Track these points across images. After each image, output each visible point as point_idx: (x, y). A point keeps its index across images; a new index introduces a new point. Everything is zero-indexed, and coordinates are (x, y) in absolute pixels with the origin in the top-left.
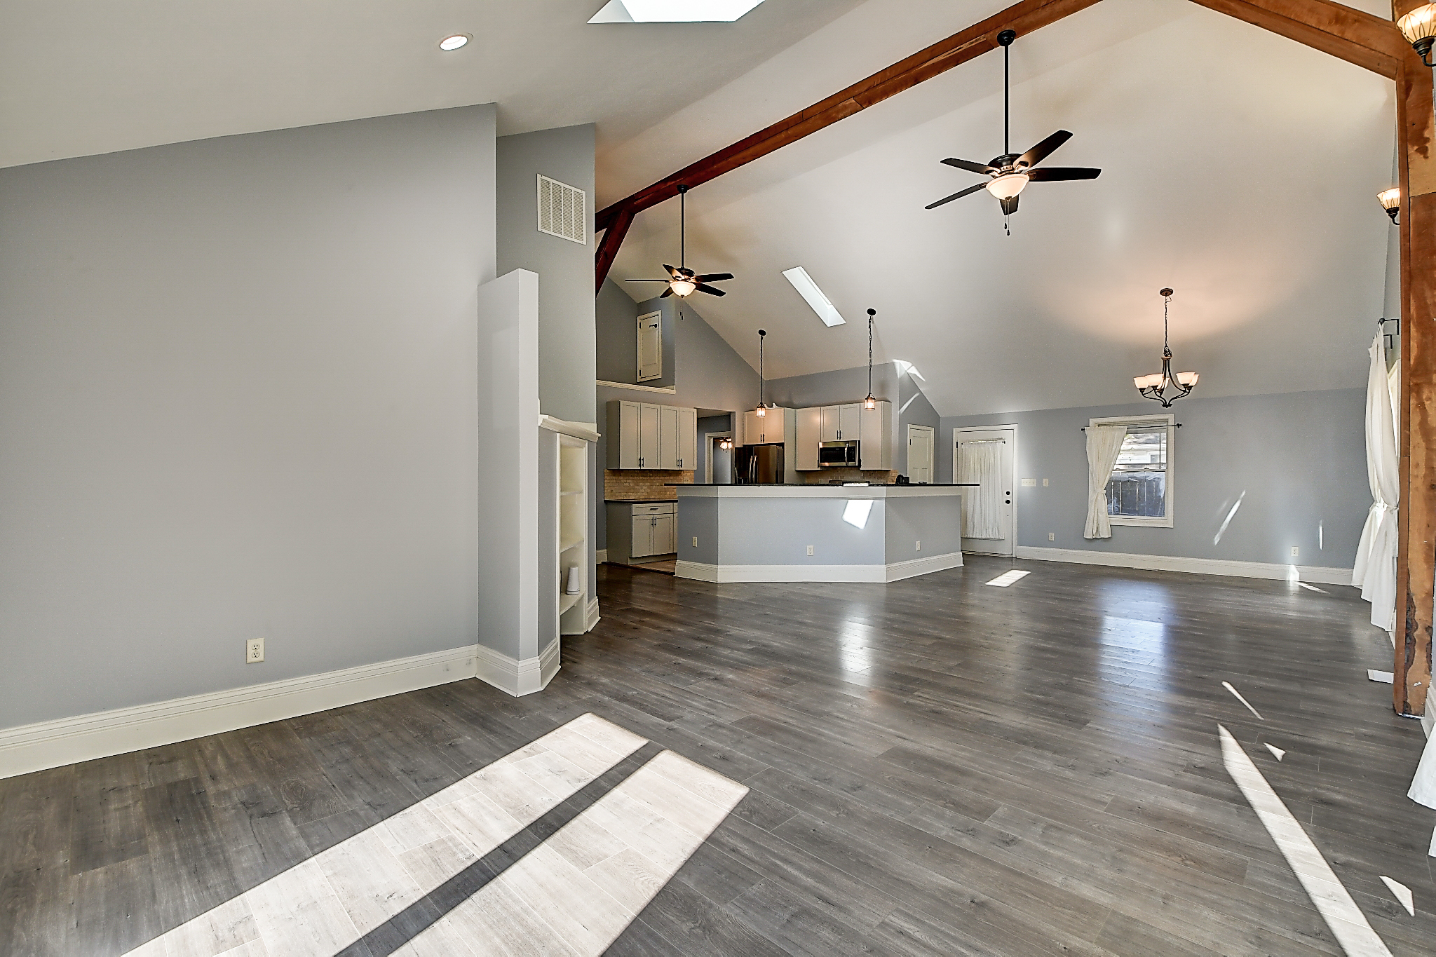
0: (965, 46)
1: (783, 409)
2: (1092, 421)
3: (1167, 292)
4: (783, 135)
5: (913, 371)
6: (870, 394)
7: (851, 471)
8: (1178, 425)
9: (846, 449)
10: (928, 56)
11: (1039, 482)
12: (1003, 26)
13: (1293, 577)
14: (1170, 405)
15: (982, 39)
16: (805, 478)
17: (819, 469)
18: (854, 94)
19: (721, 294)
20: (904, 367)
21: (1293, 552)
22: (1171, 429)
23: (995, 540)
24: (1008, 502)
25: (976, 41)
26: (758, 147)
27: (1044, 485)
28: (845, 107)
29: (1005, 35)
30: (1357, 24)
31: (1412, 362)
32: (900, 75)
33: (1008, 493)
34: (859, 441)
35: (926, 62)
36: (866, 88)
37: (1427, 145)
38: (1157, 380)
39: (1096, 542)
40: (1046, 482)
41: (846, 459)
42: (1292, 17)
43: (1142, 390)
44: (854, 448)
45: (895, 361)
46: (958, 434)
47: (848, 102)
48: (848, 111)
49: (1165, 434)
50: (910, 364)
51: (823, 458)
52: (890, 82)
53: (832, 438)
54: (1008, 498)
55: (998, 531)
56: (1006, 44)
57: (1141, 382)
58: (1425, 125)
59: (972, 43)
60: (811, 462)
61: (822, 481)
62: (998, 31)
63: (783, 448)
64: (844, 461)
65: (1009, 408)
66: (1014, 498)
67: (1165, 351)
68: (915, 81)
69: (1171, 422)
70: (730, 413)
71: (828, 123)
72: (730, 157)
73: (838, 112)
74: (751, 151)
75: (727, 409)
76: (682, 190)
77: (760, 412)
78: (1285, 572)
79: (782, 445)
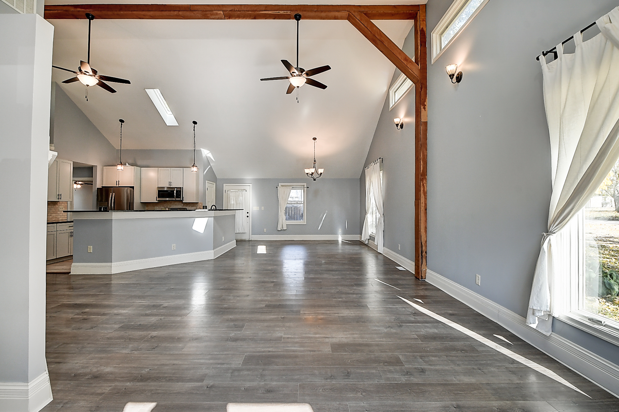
0: (281, 12)
1: (133, 167)
2: (280, 184)
3: (315, 139)
4: (176, 13)
5: (210, 155)
6: (194, 164)
7: (176, 203)
8: (308, 187)
9: (175, 192)
10: (264, 9)
11: (260, 208)
12: (299, 12)
13: (340, 239)
14: (316, 180)
15: (289, 13)
16: (147, 206)
17: (157, 201)
18: (223, 10)
19: (113, 91)
20: (206, 153)
21: (340, 231)
22: (305, 189)
23: (243, 233)
24: (248, 217)
25: (286, 12)
26: (157, 13)
27: (262, 209)
28: (217, 14)
29: (298, 16)
30: (410, 63)
31: (421, 172)
32: (249, 11)
33: (248, 213)
34: (183, 187)
35: (263, 11)
36: (230, 9)
37: (426, 107)
38: (313, 170)
39: (282, 231)
40: (263, 208)
41: (175, 197)
42: (395, 53)
43: (307, 174)
44: (180, 191)
45: (201, 149)
46: (226, 187)
47: (219, 12)
48: (217, 17)
49: (303, 190)
50: (209, 152)
51: (159, 196)
52: (243, 12)
53: (165, 185)
54: (248, 214)
55: (244, 229)
56: (298, 20)
57: (307, 171)
58: (425, 101)
59: (285, 12)
60: (153, 198)
61: (157, 208)
62: (296, 13)
63: (133, 189)
64: (174, 198)
65: (249, 177)
66: (250, 215)
67: (314, 161)
68: (254, 18)
69: (305, 186)
70: (93, 166)
71: (203, 18)
72: (134, 11)
73: (211, 15)
74: (151, 13)
75: (91, 163)
76: (90, 17)
77: (119, 167)
78: (338, 237)
79: (133, 187)
